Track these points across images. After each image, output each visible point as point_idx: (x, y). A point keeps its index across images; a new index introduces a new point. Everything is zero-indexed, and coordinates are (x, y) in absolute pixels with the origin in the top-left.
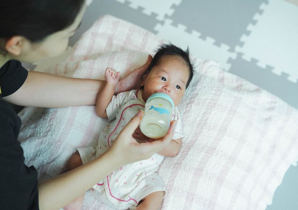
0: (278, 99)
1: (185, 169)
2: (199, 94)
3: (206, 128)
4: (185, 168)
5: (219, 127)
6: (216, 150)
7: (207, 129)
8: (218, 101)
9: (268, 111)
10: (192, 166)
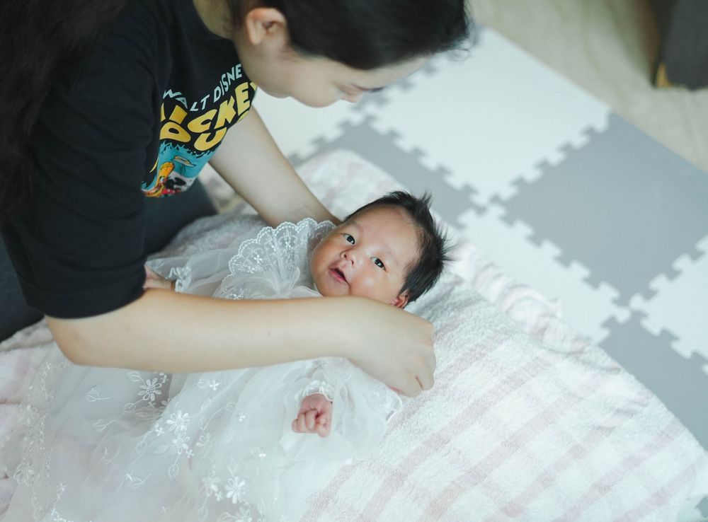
0: (654, 400)
1: (372, 466)
2: (458, 329)
3: (444, 395)
4: (371, 464)
5: (472, 400)
6: (448, 445)
7: (444, 398)
8: (491, 352)
9: (615, 414)
10: (387, 463)
